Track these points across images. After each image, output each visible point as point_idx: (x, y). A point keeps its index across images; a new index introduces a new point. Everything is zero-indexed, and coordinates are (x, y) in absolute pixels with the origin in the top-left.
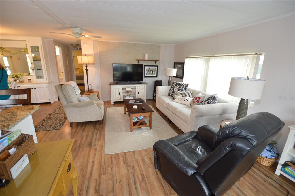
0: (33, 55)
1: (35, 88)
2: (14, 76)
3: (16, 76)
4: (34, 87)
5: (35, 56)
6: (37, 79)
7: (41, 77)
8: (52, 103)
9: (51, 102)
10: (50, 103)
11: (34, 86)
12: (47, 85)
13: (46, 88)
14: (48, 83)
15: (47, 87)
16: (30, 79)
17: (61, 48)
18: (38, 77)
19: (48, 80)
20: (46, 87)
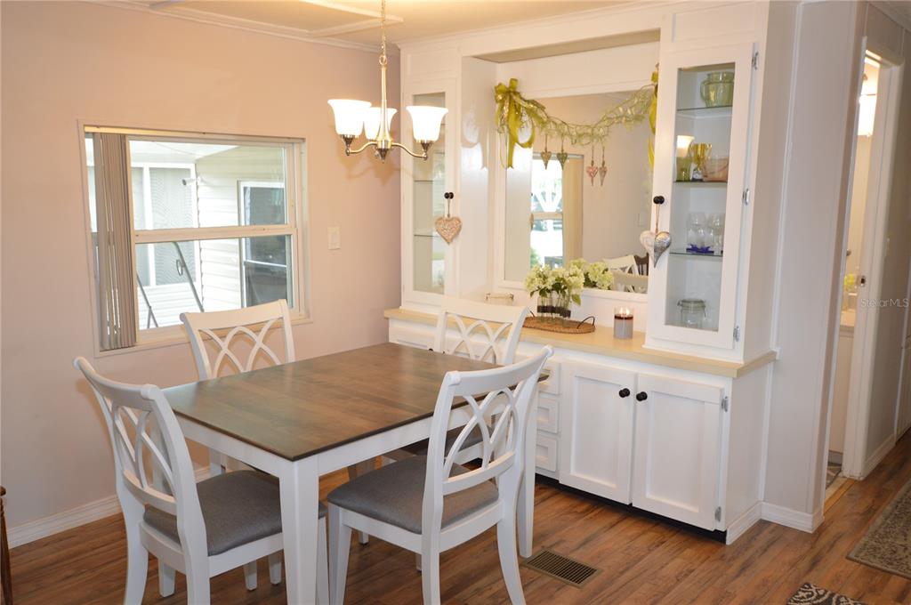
0: (684, 142)
1: (642, 397)
2: (551, 282)
3: (558, 287)
4: (636, 389)
5: (693, 147)
6: (670, 321)
7: (701, 305)
8: (730, 540)
9: (725, 533)
10: (719, 536)
11: (636, 376)
12: (725, 385)
13: (717, 407)
14: (742, 372)
15: (724, 405)
16: (628, 313)
17: (896, 71)
18: (684, 303)
19: (741, 344)
20: (718, 401)
